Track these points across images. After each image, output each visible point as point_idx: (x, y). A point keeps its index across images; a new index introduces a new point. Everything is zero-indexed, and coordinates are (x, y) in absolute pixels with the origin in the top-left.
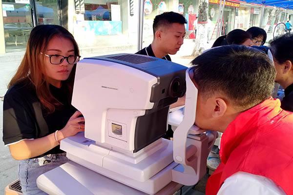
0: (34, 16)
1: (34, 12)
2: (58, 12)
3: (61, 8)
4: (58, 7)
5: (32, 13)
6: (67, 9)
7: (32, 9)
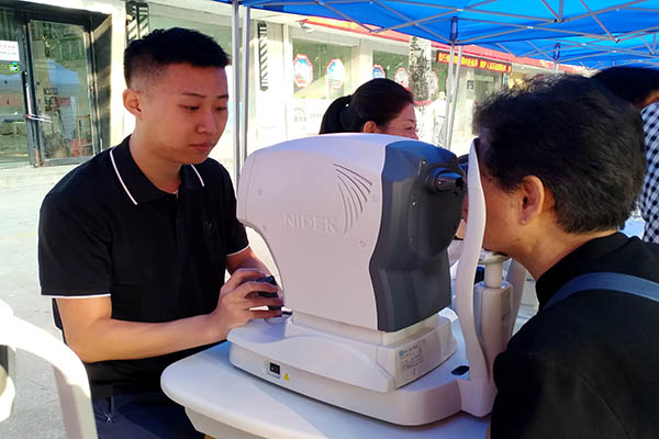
0: (28, 89)
1: (28, 80)
2: (90, 78)
3: (95, 70)
4: (88, 68)
5: (24, 83)
6: (109, 73)
7: (23, 75)
